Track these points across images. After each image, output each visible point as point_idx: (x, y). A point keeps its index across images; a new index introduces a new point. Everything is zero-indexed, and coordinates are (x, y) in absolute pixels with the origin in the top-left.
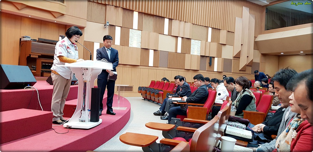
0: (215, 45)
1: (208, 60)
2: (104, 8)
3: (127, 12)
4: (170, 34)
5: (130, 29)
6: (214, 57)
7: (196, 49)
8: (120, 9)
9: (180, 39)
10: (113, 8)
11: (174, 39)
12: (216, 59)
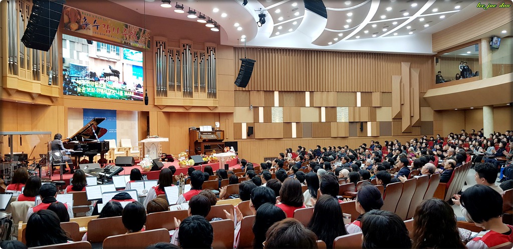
0: (366, 110)
1: (358, 126)
2: (248, 93)
3: (268, 93)
4: (312, 105)
5: (272, 108)
6: (367, 122)
7: (343, 115)
8: (261, 92)
9: (323, 110)
10: (255, 92)
11: (318, 109)
12: (369, 124)
